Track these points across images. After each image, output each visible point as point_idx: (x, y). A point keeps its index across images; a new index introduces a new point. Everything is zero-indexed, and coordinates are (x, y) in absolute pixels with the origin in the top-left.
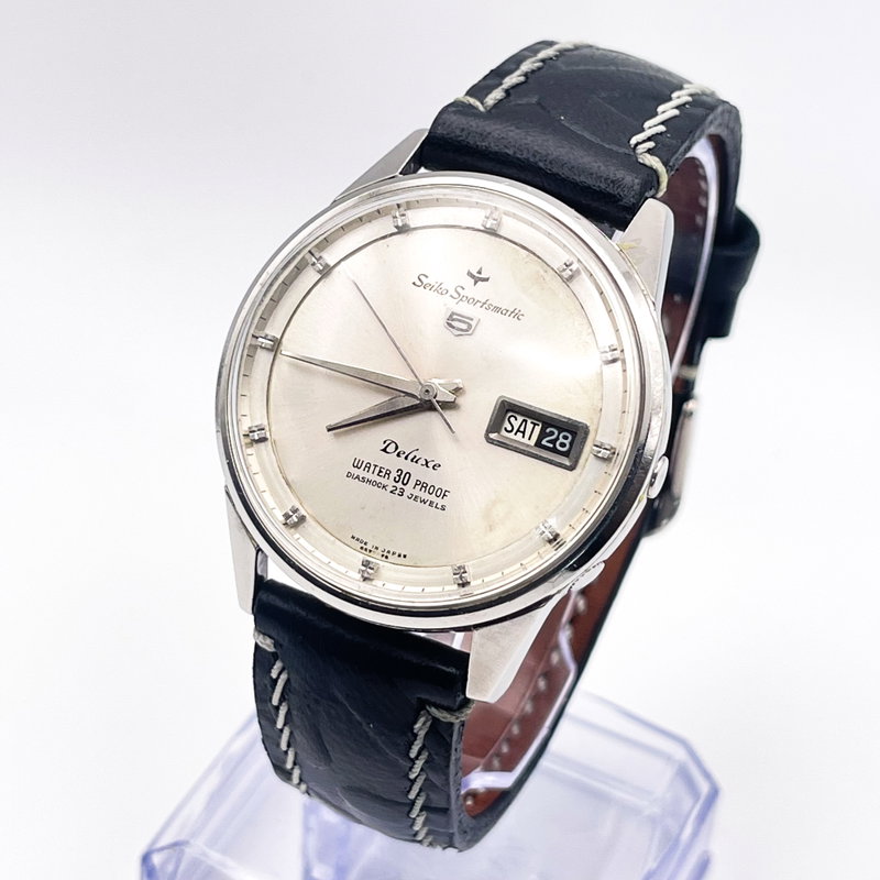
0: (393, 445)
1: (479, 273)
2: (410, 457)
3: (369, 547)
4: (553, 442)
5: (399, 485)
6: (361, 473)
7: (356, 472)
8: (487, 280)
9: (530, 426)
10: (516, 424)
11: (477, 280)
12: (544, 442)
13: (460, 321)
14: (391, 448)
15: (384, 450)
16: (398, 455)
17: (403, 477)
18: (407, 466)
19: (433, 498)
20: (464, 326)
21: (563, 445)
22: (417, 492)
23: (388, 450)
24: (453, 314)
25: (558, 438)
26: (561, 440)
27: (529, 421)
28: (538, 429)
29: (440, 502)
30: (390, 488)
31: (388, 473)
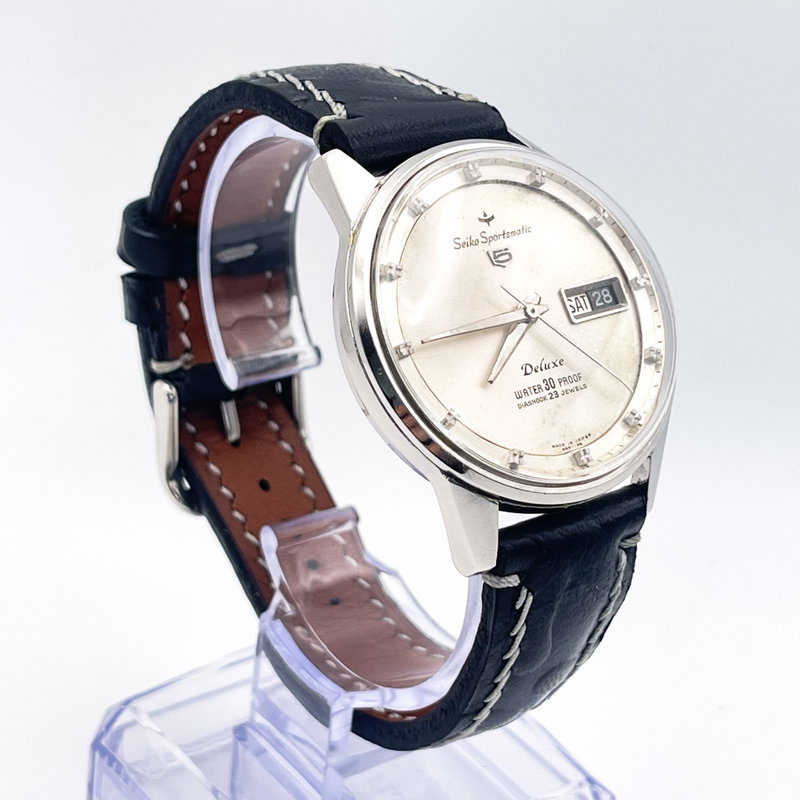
0: (529, 368)
1: (485, 215)
2: (543, 367)
3: (566, 446)
4: (602, 300)
5: (552, 390)
6: (525, 399)
7: (522, 401)
8: (493, 217)
9: (581, 300)
10: (574, 304)
11: (488, 221)
12: (598, 304)
13: (502, 255)
14: (529, 370)
15: (526, 374)
16: (536, 371)
17: (550, 384)
18: (546, 374)
19: (575, 384)
20: (507, 257)
21: (608, 299)
22: (565, 387)
23: (528, 372)
24: (494, 252)
25: (602, 297)
26: (605, 296)
27: (578, 296)
28: (586, 298)
29: (580, 384)
30: (548, 397)
31: (540, 388)
